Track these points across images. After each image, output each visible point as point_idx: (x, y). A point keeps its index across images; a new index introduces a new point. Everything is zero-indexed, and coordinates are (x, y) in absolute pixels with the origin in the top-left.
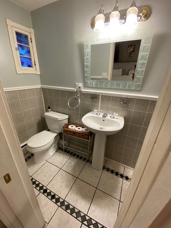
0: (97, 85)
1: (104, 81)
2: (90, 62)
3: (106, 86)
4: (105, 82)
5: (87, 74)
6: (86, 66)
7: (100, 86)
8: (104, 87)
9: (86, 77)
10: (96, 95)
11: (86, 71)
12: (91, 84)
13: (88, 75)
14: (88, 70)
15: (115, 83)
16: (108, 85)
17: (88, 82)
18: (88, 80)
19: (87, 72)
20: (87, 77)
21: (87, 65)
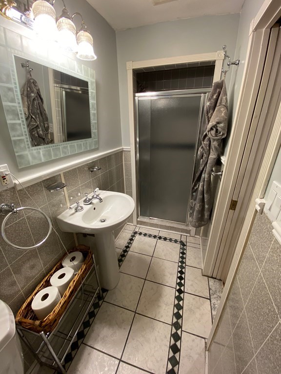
0: (50, 155)
1: (60, 145)
2: (18, 99)
3: (65, 153)
4: (62, 146)
5: (18, 133)
6: (8, 111)
7: (56, 155)
8: (62, 156)
9: (15, 141)
10: (54, 177)
11: (14, 124)
12: (34, 158)
13: (22, 135)
14: (18, 122)
15: (76, 144)
16: (68, 150)
17: (27, 155)
18: (24, 149)
19: (18, 127)
20: (20, 140)
21: (14, 108)
